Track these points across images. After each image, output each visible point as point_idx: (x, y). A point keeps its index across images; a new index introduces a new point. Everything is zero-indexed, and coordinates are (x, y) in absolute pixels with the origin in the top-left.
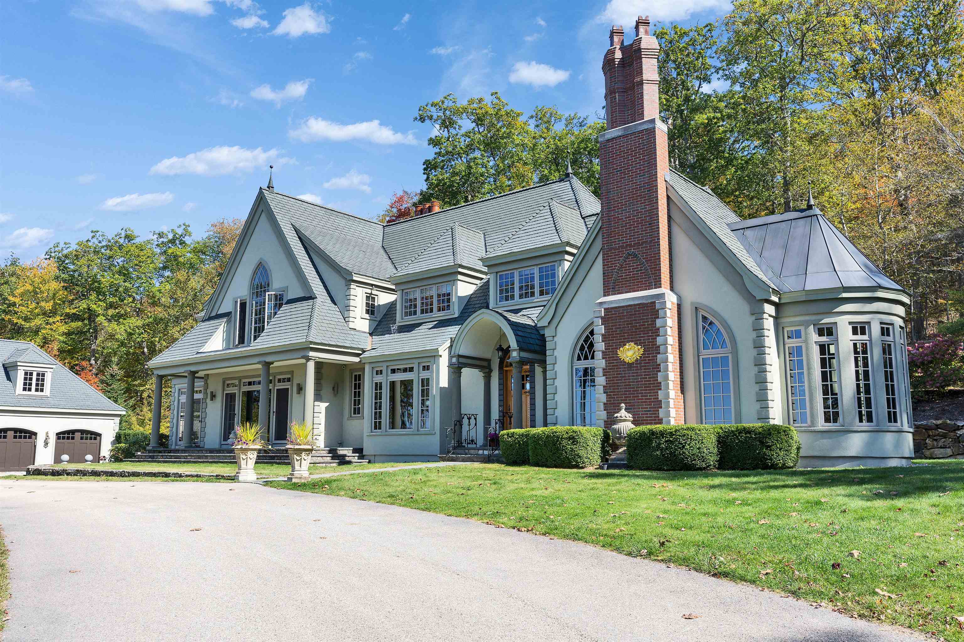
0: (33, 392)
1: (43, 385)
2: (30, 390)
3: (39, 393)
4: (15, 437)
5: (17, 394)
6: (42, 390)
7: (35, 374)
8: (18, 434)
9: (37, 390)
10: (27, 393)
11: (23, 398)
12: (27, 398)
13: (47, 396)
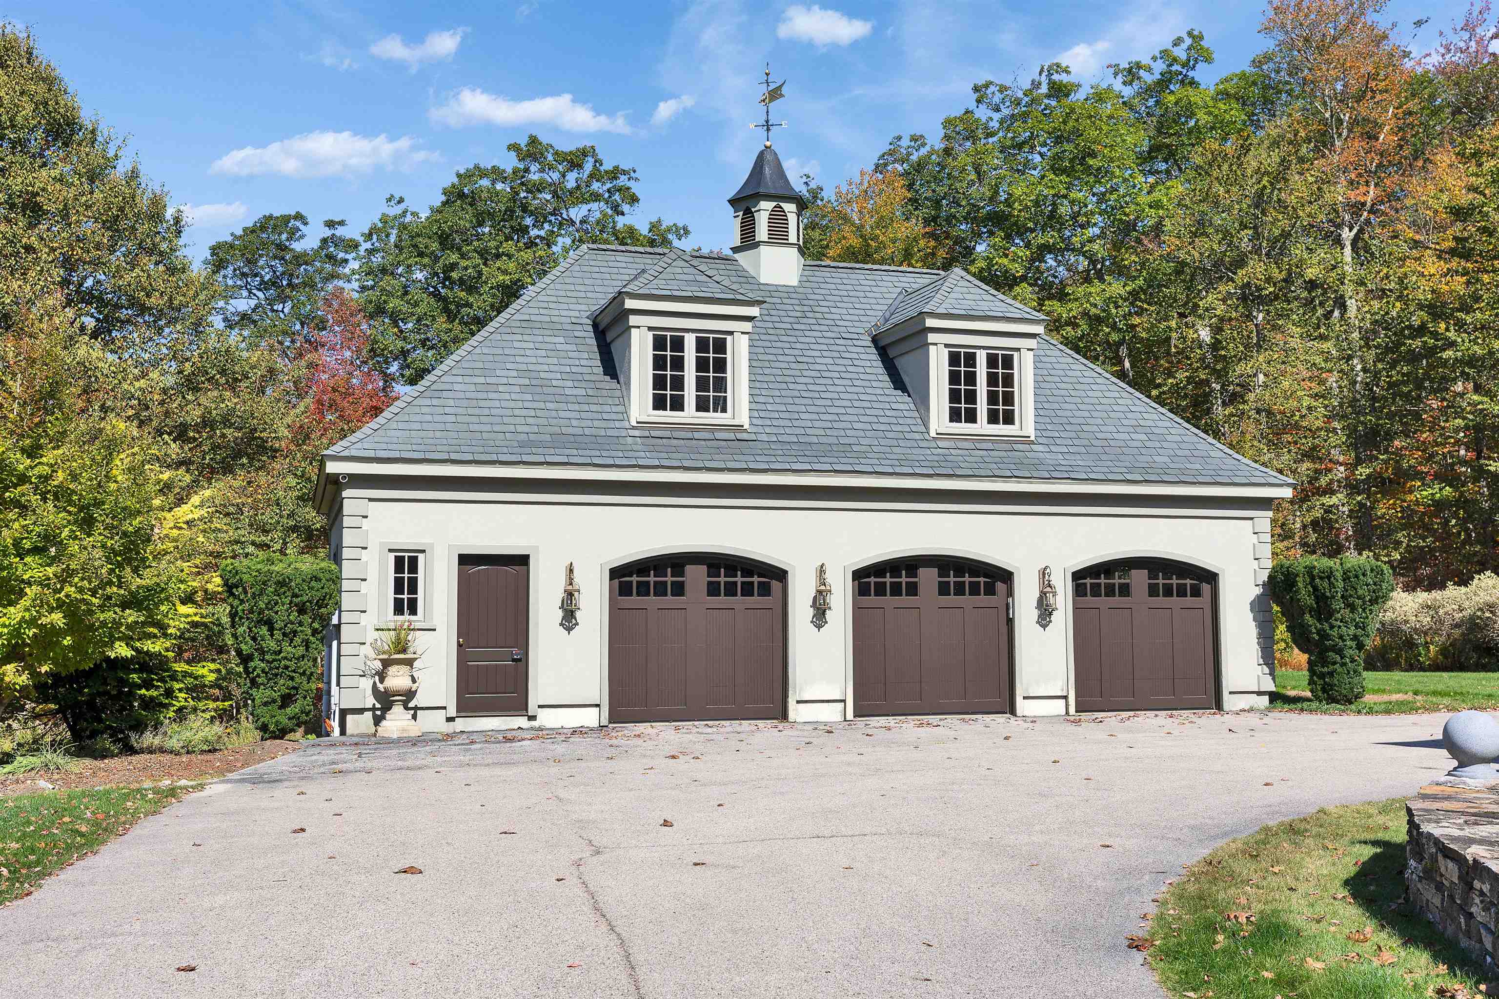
1: (1009, 399)
2: (971, 416)
3: (1001, 429)
4: (944, 589)
5: (933, 434)
6: (1009, 419)
7: (981, 358)
9: (993, 418)
10: (964, 427)
11: (960, 444)
12: (969, 445)
13: (1026, 440)
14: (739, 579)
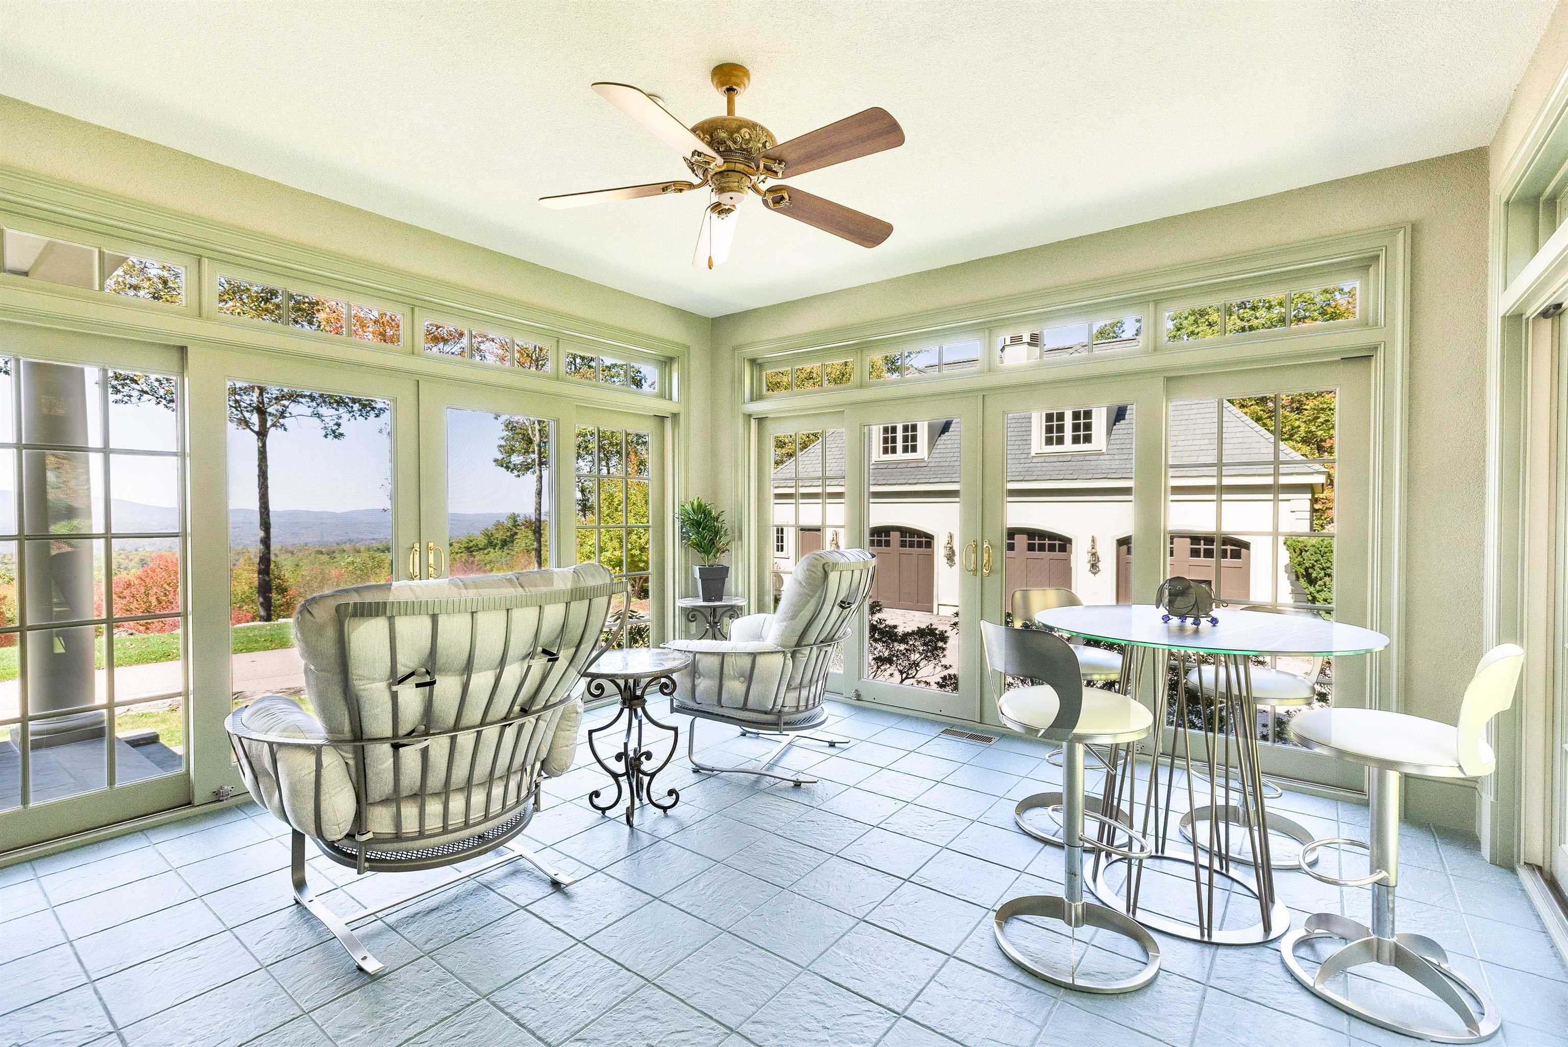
0: (1068, 445)
1: (1088, 427)
2: (1060, 441)
3: (1082, 447)
4: (1031, 548)
5: (1033, 454)
6: (1088, 439)
8: (1037, 542)
9: (1076, 440)
10: (1055, 448)
11: (1048, 459)
12: (1055, 459)
13: (1099, 453)
14: (916, 539)
